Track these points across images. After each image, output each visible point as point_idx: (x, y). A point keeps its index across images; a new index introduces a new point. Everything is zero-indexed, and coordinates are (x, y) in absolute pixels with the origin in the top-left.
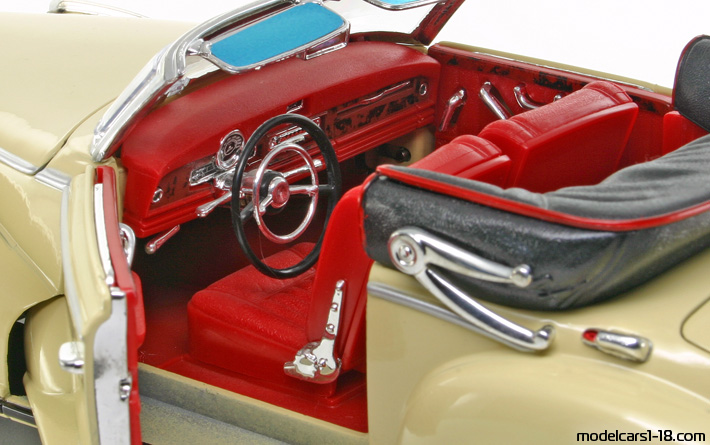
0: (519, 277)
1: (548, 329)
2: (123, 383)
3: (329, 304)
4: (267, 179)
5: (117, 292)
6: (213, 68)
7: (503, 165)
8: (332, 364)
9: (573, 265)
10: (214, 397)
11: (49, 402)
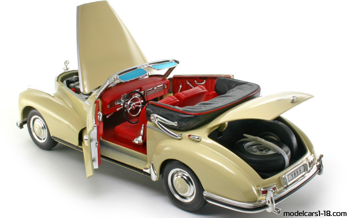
0: (175, 124)
1: (181, 134)
2: (96, 143)
3: (141, 129)
4: (131, 104)
5: (95, 125)
6: (120, 82)
7: (178, 102)
8: (142, 141)
9: (186, 122)
10: (118, 147)
11: (86, 147)
